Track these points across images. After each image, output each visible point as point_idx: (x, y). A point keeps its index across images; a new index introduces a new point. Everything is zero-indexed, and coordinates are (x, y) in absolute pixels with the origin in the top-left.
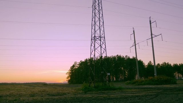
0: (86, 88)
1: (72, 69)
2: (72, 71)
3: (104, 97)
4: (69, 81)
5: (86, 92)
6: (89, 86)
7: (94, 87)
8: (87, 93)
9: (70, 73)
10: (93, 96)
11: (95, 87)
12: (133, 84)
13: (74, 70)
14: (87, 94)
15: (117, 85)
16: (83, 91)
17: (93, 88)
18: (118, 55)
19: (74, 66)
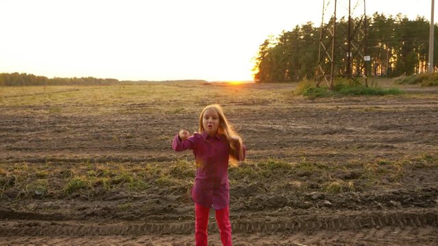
0: (311, 89)
1: (263, 49)
2: (264, 53)
3: (366, 110)
4: (257, 76)
5: (313, 99)
6: (318, 86)
7: (330, 89)
8: (316, 100)
9: (259, 58)
10: (338, 108)
11: (332, 88)
12: (415, 82)
13: (266, 52)
14: (316, 103)
15: (386, 85)
16: (306, 97)
17: (328, 90)
18: (377, 13)
19: (266, 43)
